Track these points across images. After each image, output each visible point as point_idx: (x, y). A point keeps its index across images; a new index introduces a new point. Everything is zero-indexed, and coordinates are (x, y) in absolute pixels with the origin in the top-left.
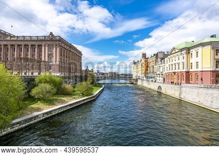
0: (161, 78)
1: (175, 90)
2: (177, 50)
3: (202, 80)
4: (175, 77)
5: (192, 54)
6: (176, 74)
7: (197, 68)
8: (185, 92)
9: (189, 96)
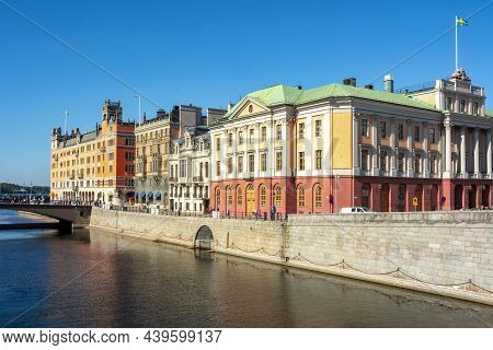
0: (191, 200)
1: (268, 235)
2: (256, 110)
3: (331, 201)
4: (252, 194)
5: (302, 125)
6: (256, 184)
7: (319, 166)
8: (301, 239)
9: (312, 248)
